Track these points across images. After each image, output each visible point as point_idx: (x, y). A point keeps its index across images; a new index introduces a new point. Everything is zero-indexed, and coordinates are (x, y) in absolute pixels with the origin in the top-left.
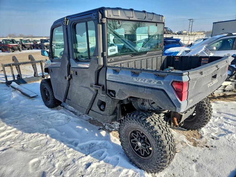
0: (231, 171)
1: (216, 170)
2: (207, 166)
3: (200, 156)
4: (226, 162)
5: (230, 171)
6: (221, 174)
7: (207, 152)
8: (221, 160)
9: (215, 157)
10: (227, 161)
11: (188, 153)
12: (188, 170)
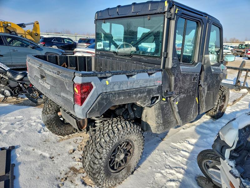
0: (20, 176)
1: (32, 165)
2: (39, 162)
3: (54, 163)
4: (31, 179)
5: (21, 174)
6: (25, 166)
7: (56, 173)
8: (37, 177)
9: (44, 174)
10: (32, 181)
11: (63, 156)
12: (46, 149)
